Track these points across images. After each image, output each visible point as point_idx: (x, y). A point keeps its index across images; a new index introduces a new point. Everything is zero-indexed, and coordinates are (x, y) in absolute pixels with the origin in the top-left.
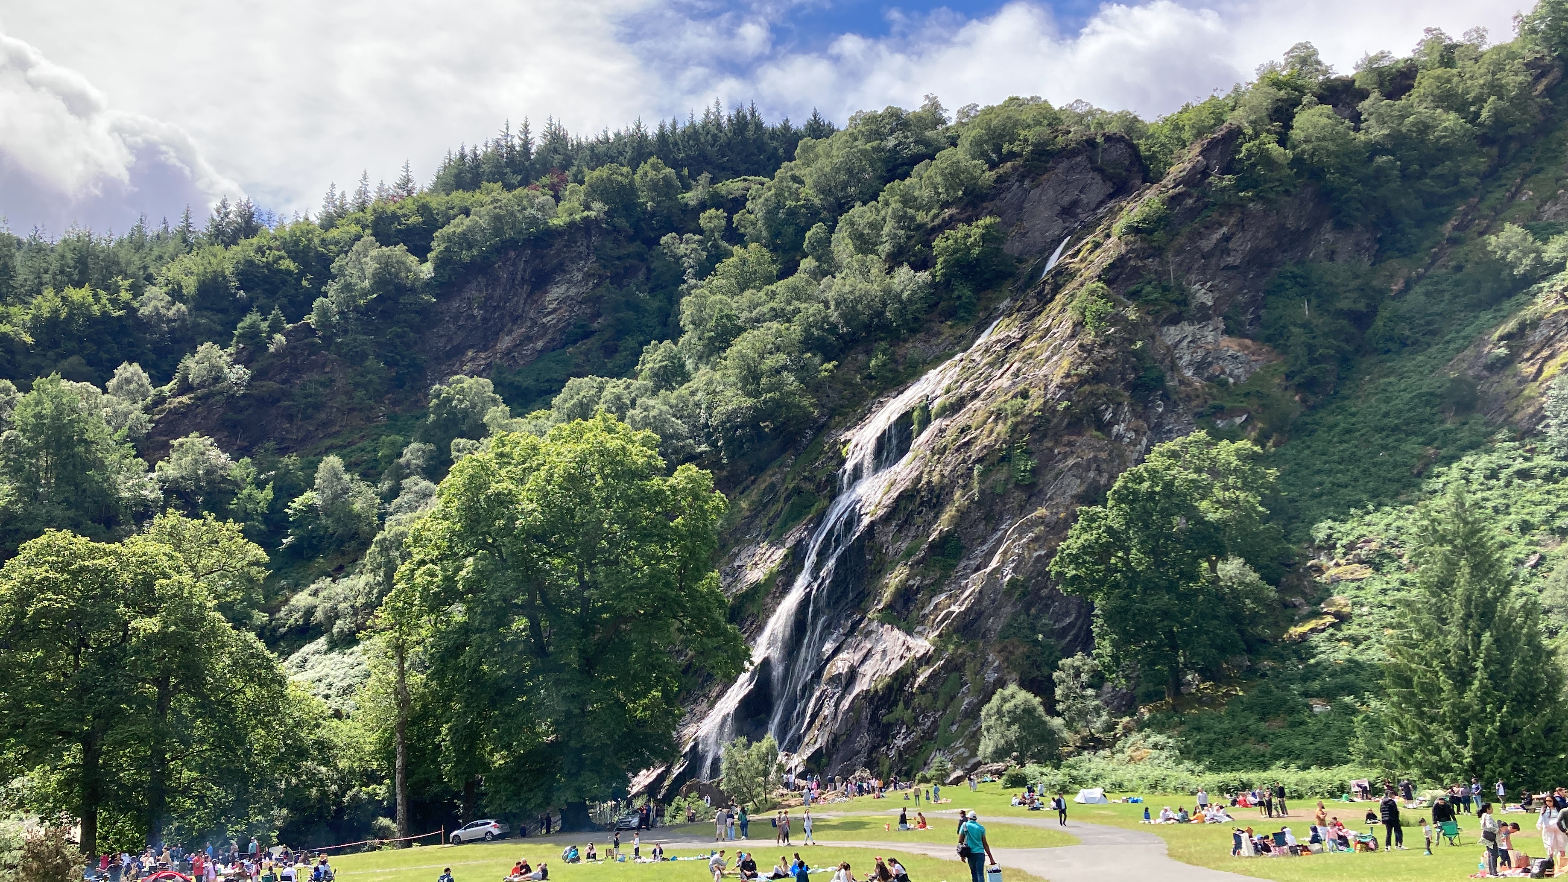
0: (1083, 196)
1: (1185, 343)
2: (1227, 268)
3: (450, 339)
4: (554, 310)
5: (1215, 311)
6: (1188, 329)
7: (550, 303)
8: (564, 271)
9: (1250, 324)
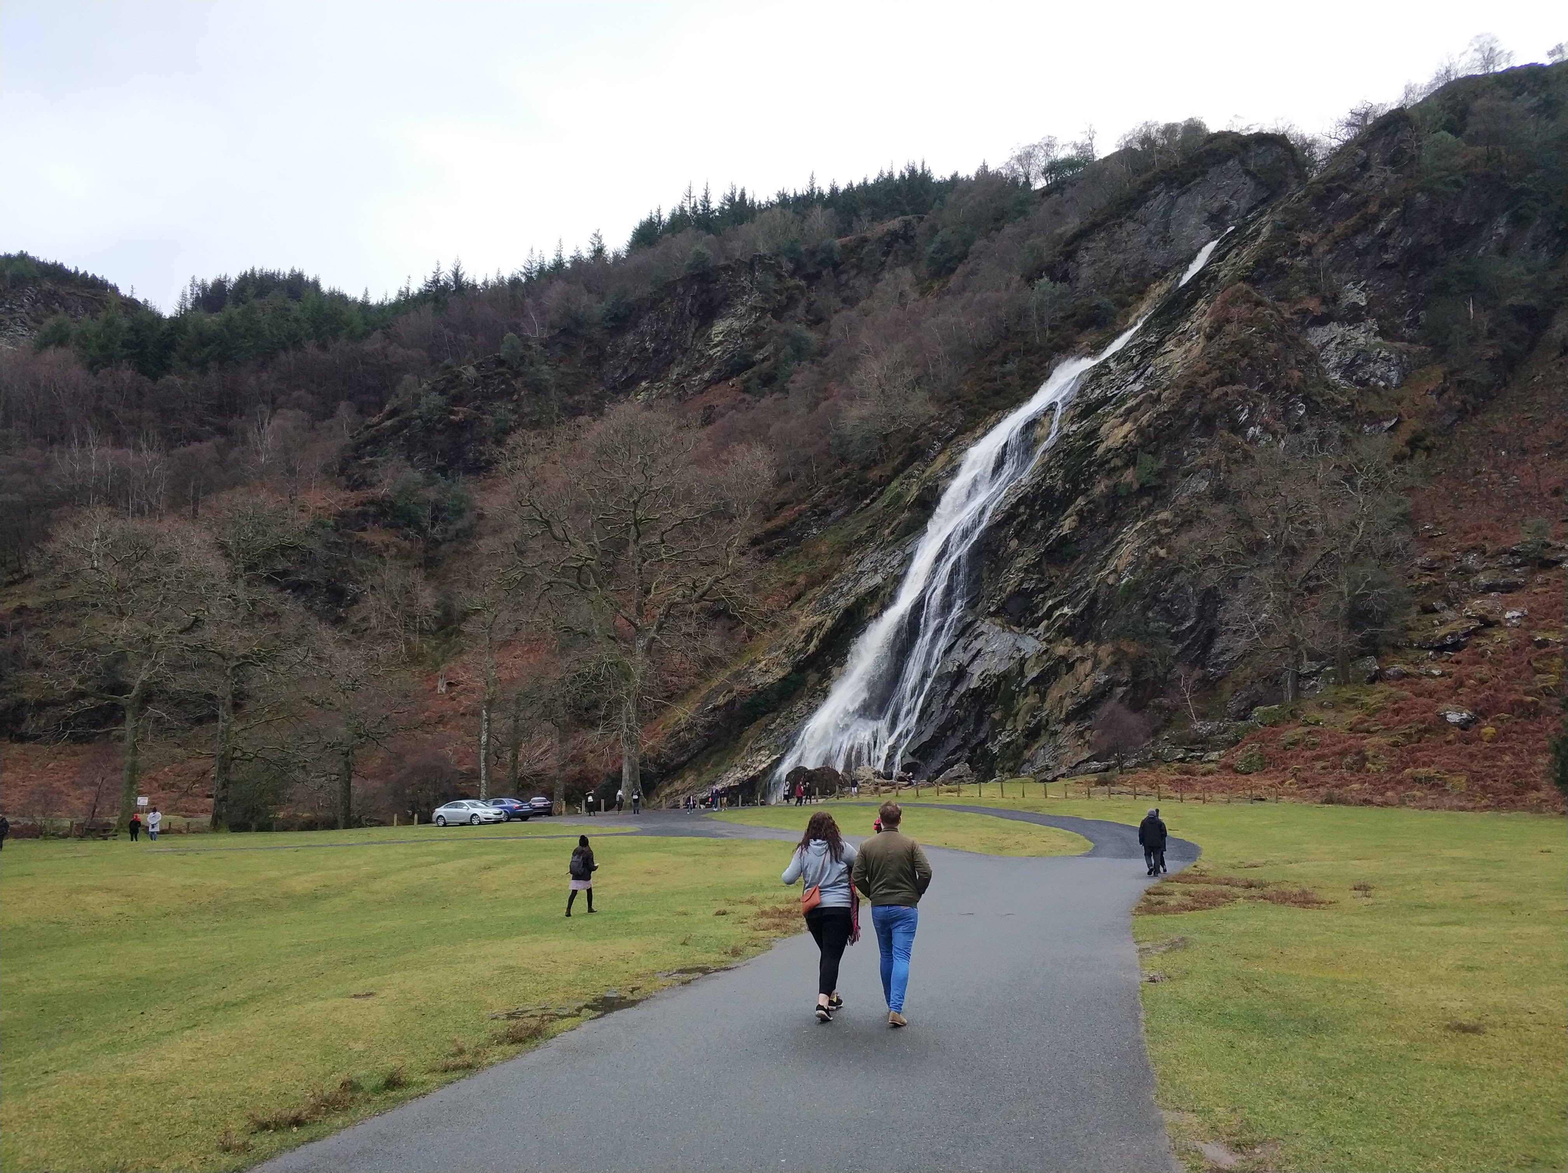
0: (1233, 202)
1: (1333, 345)
2: (1386, 266)
3: (625, 370)
4: (720, 343)
5: (1368, 313)
6: (1336, 330)
7: (716, 335)
8: (729, 306)
9: (1408, 326)
